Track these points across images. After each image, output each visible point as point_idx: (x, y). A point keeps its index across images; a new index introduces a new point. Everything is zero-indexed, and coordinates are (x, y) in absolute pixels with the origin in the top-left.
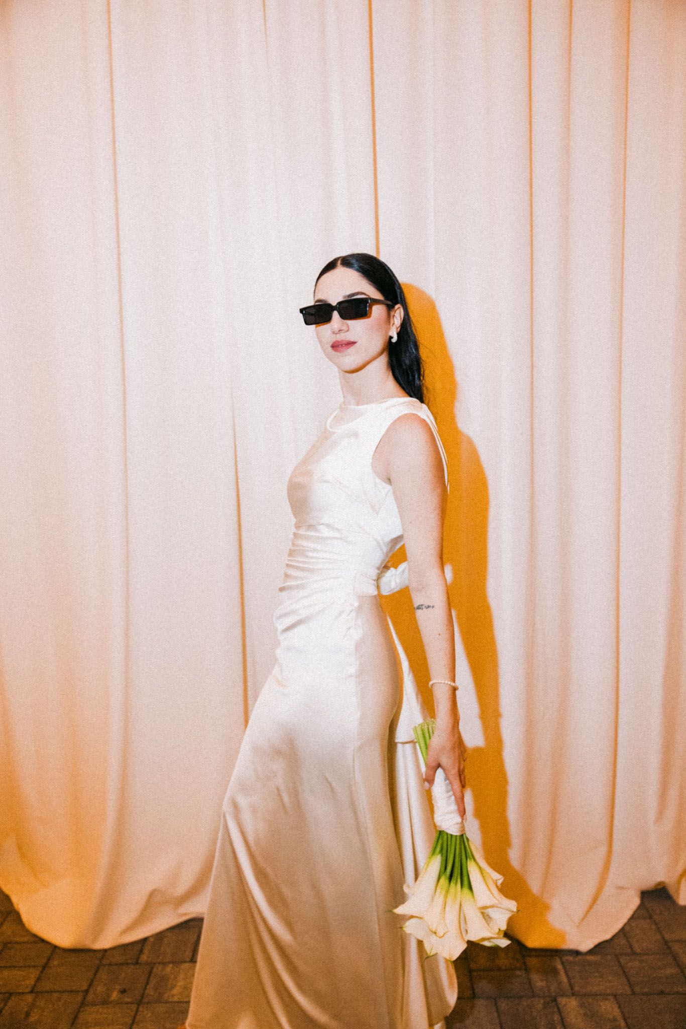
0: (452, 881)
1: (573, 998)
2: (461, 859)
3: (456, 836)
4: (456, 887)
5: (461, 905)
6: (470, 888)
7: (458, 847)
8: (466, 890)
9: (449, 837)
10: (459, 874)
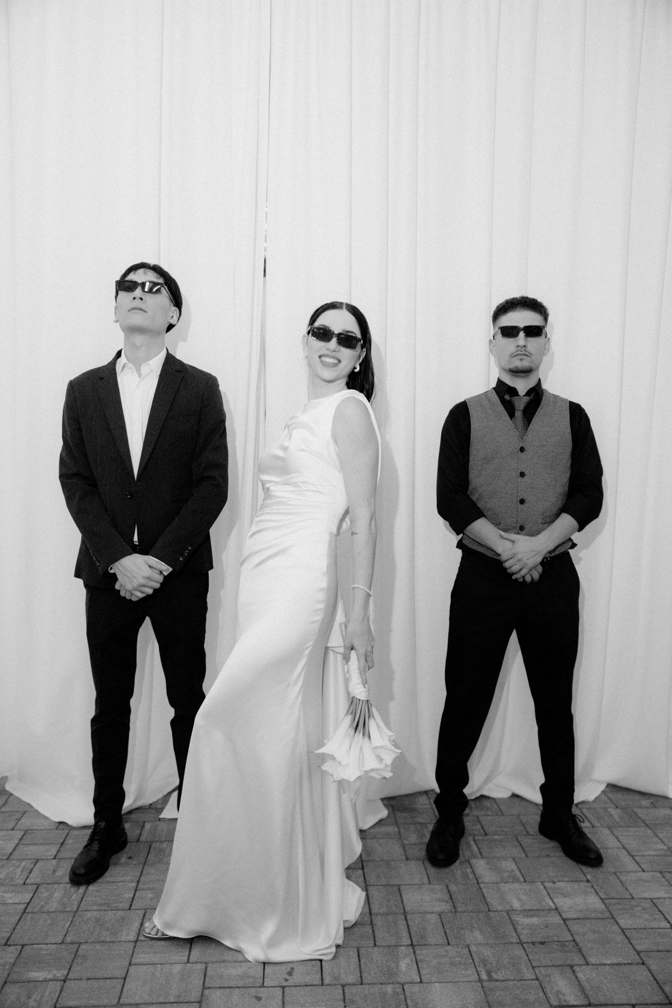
0: (356, 733)
1: (482, 859)
2: (365, 715)
3: (363, 700)
4: (359, 735)
5: (361, 748)
6: (369, 737)
7: (363, 708)
8: (366, 739)
9: (358, 700)
10: (362, 726)
